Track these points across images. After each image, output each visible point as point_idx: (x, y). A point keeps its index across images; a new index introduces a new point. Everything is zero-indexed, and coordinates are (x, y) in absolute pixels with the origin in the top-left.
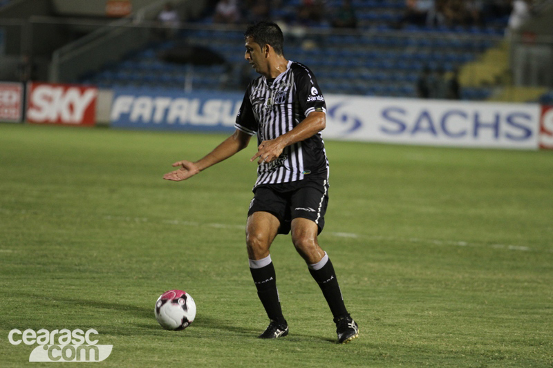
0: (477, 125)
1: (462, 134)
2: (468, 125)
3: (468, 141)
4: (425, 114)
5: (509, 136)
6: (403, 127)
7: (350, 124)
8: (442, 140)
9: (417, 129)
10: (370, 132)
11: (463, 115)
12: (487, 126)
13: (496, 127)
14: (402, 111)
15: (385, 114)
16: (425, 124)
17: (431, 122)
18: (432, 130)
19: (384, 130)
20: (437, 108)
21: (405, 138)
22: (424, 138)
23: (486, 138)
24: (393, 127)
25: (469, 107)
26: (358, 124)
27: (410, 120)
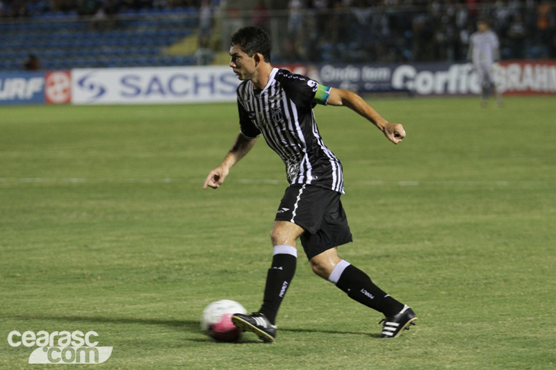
0: (197, 85)
1: (185, 93)
2: (189, 85)
3: (191, 98)
4: (155, 80)
5: (223, 92)
6: (138, 91)
7: (96, 91)
8: (169, 99)
9: (149, 91)
10: (113, 97)
11: (185, 78)
12: (205, 85)
13: (211, 85)
14: (137, 78)
15: (124, 81)
16: (155, 87)
17: (160, 85)
18: (161, 91)
19: (124, 94)
20: (164, 74)
21: (141, 99)
22: (156, 98)
23: (204, 95)
24: (131, 91)
25: (189, 71)
26: (102, 91)
27: (144, 85)
